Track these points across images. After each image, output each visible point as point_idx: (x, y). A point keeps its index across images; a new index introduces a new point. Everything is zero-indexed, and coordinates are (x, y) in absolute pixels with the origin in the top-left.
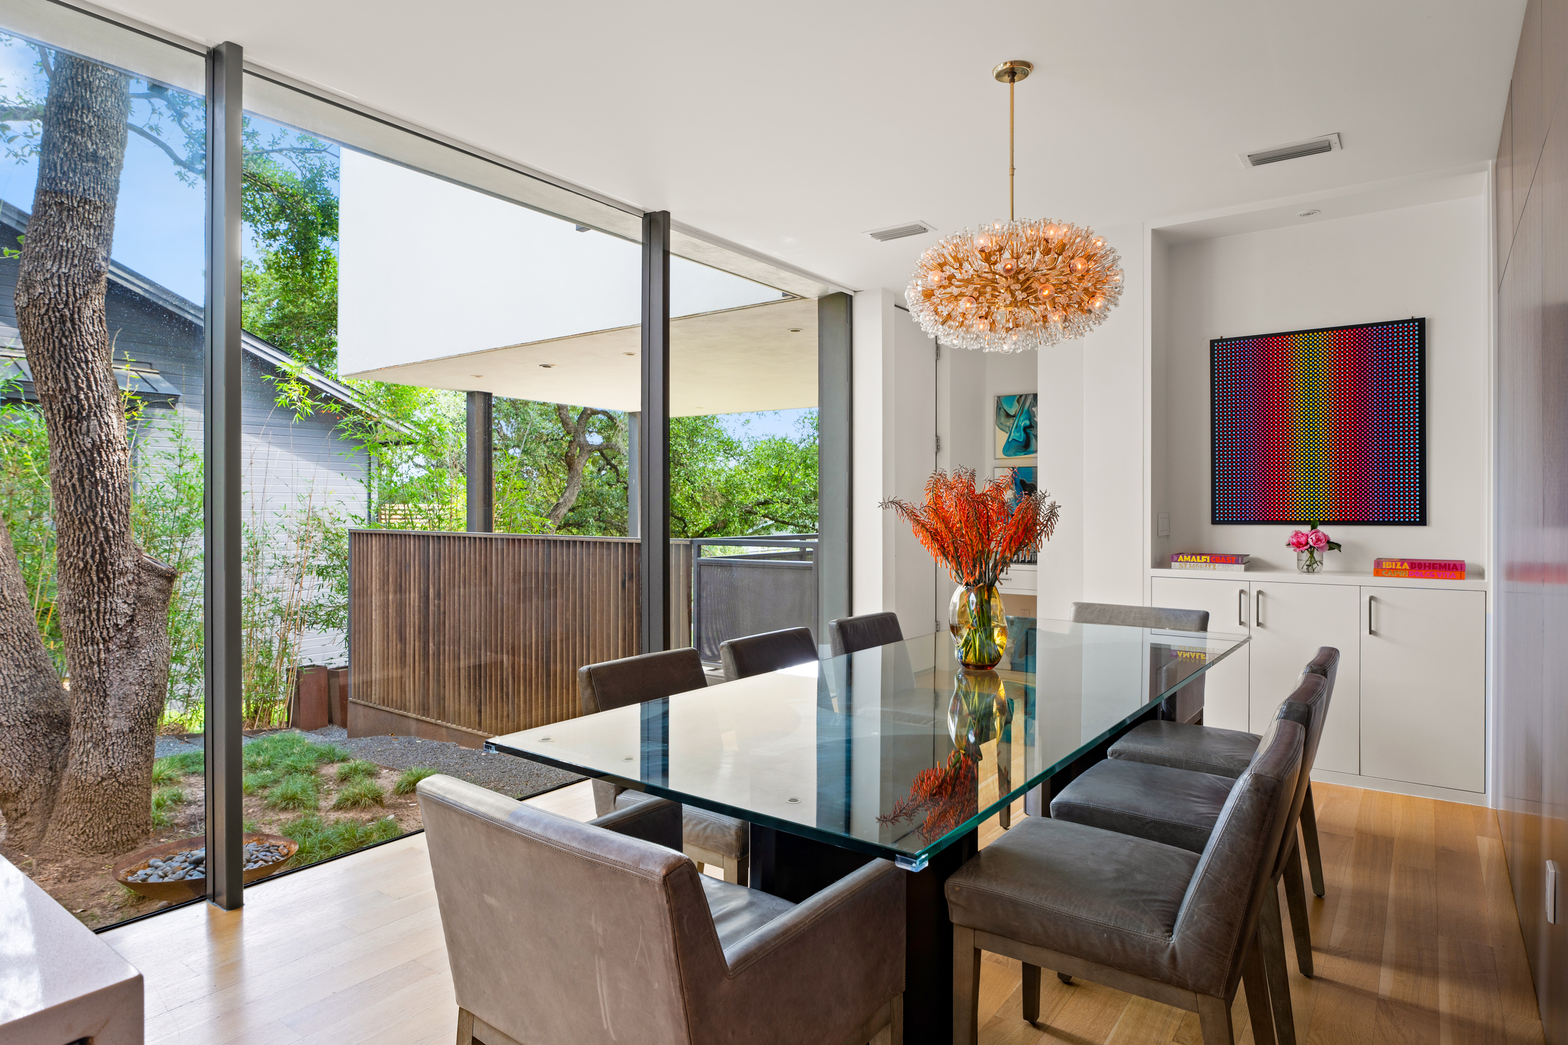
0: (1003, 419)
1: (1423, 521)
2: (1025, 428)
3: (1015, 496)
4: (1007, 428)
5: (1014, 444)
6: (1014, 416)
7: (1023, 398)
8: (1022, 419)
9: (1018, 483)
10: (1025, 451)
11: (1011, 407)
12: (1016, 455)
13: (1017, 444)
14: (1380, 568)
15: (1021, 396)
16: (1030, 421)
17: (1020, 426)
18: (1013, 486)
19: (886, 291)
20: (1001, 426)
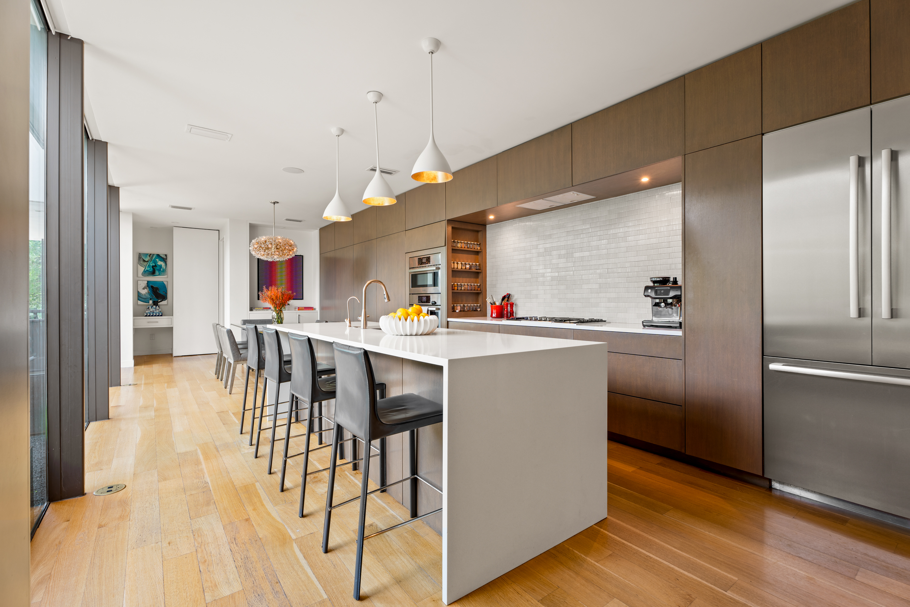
0: (142, 262)
1: (303, 299)
2: (153, 267)
3: (148, 292)
4: (144, 266)
5: (147, 272)
6: (147, 261)
7: (152, 255)
8: (151, 263)
9: (150, 287)
10: (153, 275)
11: (146, 258)
12: (148, 276)
13: (148, 272)
14: (299, 309)
15: (151, 254)
16: (155, 264)
17: (150, 265)
18: (148, 288)
19: (132, 213)
20: (141, 265)
